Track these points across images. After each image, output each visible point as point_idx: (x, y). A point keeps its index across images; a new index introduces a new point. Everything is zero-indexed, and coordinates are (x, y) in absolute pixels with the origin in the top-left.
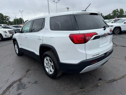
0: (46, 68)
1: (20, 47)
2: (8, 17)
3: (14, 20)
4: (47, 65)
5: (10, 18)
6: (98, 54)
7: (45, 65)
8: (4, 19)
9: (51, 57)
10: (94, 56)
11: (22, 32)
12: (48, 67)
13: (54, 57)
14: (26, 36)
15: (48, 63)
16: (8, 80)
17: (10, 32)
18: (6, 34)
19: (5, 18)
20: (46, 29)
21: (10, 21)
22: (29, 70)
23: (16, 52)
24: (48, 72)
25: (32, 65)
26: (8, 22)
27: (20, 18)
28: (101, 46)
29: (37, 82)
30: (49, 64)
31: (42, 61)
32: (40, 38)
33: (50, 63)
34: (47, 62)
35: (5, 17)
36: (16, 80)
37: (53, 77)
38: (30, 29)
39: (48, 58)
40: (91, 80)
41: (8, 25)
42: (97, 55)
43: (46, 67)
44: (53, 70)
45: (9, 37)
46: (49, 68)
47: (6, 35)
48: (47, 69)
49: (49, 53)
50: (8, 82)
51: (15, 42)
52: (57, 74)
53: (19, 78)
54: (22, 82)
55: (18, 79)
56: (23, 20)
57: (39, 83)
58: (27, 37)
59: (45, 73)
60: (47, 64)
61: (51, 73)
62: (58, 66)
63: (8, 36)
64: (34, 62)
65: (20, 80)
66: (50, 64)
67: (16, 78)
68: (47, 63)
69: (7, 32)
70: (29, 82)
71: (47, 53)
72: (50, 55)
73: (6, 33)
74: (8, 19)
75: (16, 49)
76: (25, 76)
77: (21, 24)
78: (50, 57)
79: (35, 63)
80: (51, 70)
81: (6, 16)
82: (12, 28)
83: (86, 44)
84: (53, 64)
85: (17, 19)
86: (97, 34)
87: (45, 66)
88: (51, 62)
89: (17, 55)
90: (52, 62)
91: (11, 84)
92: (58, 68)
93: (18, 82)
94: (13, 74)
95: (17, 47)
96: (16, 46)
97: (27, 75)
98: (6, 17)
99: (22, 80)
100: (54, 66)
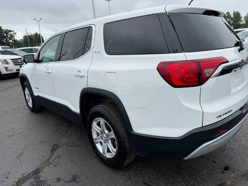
0: (97, 143)
1: (36, 94)
2: (12, 33)
3: (24, 37)
4: (99, 137)
5: (15, 33)
6: (229, 112)
7: (95, 136)
8: (5, 37)
9: (109, 118)
10: (220, 116)
11: (38, 61)
12: (102, 141)
13: (117, 119)
14: (48, 69)
15: (103, 132)
16: (9, 173)
17: (15, 62)
18: (6, 65)
19: (5, 35)
20: (95, 52)
21: (15, 41)
22: (58, 146)
23: (28, 104)
24: (102, 152)
25: (64, 133)
26: (11, 41)
27: (36, 33)
28: (233, 91)
29: (77, 179)
30: (105, 136)
31: (87, 126)
32: (82, 74)
33: (106, 132)
34: (100, 129)
35: (5, 32)
36: (28, 173)
37: (114, 165)
38: (57, 54)
39: (102, 121)
40: (205, 171)
41: (12, 48)
42: (226, 113)
43: (97, 141)
44: (115, 150)
45: (14, 71)
46: (103, 143)
47: (6, 68)
48: (99, 146)
49: (103, 110)
50: (7, 178)
51: (25, 83)
52: (125, 160)
53: (34, 169)
54: (41, 179)
55: (31, 171)
56: (42, 38)
57: (82, 181)
58: (50, 71)
59: (95, 154)
60: (98, 134)
61: (108, 156)
62: (126, 140)
63: (12, 70)
64: (67, 126)
65: (37, 172)
66: (108, 136)
67: (27, 168)
68: (100, 132)
69: (10, 62)
70: (59, 180)
71: (99, 108)
72: (106, 114)
73: (8, 64)
74: (12, 36)
75: (27, 98)
76: (47, 163)
77: (39, 45)
78: (107, 120)
79: (69, 128)
80: (108, 148)
81: (7, 30)
82: (20, 53)
83: (202, 86)
84: (113, 136)
85: (29, 36)
86: (228, 62)
87: (95, 139)
88: (109, 130)
89: (29, 111)
90: (112, 132)
91: (15, 184)
92: (127, 145)
93: (33, 180)
94: (21, 157)
95: (29, 93)
96: (27, 91)
97: (52, 159)
98: (7, 32)
99: (41, 173)
100: (118, 140)
